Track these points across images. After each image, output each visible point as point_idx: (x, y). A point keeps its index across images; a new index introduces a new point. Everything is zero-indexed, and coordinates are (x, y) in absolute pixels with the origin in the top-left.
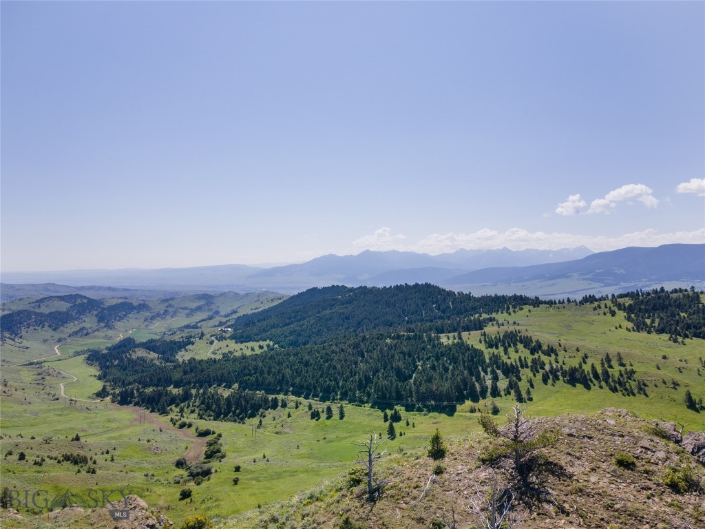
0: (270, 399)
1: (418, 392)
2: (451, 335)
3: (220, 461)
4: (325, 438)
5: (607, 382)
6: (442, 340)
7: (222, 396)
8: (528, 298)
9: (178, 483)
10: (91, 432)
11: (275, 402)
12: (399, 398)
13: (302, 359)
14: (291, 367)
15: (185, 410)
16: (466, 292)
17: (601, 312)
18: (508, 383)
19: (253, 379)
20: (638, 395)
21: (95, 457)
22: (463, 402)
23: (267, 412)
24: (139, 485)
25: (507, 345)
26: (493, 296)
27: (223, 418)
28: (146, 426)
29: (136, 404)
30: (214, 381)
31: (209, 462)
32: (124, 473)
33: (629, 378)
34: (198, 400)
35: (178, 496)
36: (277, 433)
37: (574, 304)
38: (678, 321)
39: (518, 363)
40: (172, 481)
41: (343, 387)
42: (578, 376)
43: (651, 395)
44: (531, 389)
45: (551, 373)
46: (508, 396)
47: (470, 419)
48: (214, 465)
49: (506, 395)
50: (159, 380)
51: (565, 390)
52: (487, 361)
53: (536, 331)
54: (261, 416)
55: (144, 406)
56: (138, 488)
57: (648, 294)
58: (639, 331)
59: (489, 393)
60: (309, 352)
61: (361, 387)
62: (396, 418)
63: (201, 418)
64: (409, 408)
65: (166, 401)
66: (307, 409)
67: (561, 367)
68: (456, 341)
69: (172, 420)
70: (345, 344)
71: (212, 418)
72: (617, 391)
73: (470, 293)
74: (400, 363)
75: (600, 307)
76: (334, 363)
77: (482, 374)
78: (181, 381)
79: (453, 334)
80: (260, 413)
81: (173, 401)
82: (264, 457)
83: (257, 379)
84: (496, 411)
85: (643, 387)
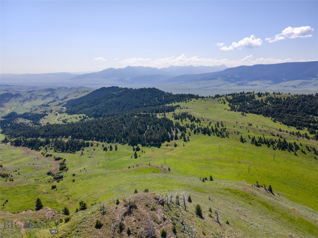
0: (86, 142)
1: (146, 139)
2: (161, 114)
3: (66, 172)
4: (109, 159)
5: (216, 133)
6: (157, 116)
7: (64, 142)
8: (194, 95)
9: (50, 182)
10: (5, 161)
11: (88, 143)
12: (139, 141)
13: (99, 125)
14: (94, 129)
15: (48, 148)
16: (170, 92)
17: (220, 102)
18: (181, 134)
19: (77, 134)
20: (226, 137)
21: (11, 174)
22: (164, 142)
23: (85, 148)
24: (33, 184)
25: (182, 118)
26: (180, 94)
27: (66, 152)
28: (31, 156)
29: (23, 146)
30: (60, 135)
31: (62, 172)
32: (26, 180)
33: (224, 131)
34: (53, 143)
35: (51, 187)
36: (89, 157)
37: (211, 98)
38: (245, 106)
39: (186, 126)
40: (47, 181)
41: (117, 137)
42: (207, 130)
43: (230, 137)
44: (189, 136)
45: (197, 130)
46: (181, 139)
47: (166, 149)
48: (64, 174)
49: (180, 139)
50: (33, 135)
51: (201, 136)
52: (174, 125)
53: (195, 112)
54: (82, 150)
55: (27, 147)
56: (33, 185)
57: (238, 94)
58: (232, 111)
59: (174, 138)
60: (102, 122)
61: (124, 137)
62: (138, 149)
63: (56, 152)
64: (143, 145)
65: (38, 145)
66: (102, 147)
67: (201, 127)
68: (163, 117)
69: (42, 153)
70: (117, 118)
71: (60, 151)
72: (219, 136)
73: (171, 93)
74: (140, 127)
75: (220, 100)
76: (113, 127)
77: (172, 130)
78: (44, 135)
80: (82, 149)
81: (42, 144)
82: (85, 169)
83: (79, 134)
84: (176, 146)
85: (228, 134)
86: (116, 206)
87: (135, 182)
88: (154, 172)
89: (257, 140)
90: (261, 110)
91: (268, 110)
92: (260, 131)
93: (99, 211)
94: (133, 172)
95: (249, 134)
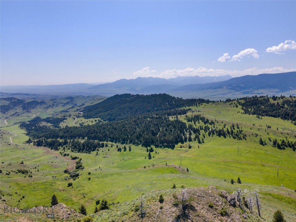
0: (101, 143)
1: (160, 140)
2: (173, 116)
3: (82, 170)
4: (123, 159)
5: (232, 135)
6: (170, 119)
7: (81, 142)
8: (205, 100)
9: (66, 179)
10: (27, 159)
11: (103, 144)
12: (153, 142)
13: (113, 127)
14: (109, 130)
15: (66, 148)
16: (180, 97)
17: (232, 106)
18: (195, 136)
19: (93, 135)
20: (243, 140)
21: (31, 171)
22: (178, 144)
23: (100, 149)
25: (195, 120)
26: (191, 99)
27: (82, 151)
28: (50, 155)
29: (44, 146)
30: (77, 136)
31: (78, 171)
32: (44, 176)
33: (240, 133)
34: (71, 144)
35: (67, 185)
36: (104, 157)
37: (222, 102)
38: (260, 109)
39: (199, 128)
40: (64, 179)
41: (130, 138)
42: (222, 132)
43: (248, 140)
44: (204, 138)
45: (212, 132)
46: (195, 141)
47: (180, 150)
48: (80, 172)
49: (194, 141)
50: (53, 136)
51: (217, 138)
52: (187, 127)
53: (207, 114)
54: (97, 150)
55: (48, 147)
56: (50, 182)
57: (251, 98)
58: (246, 114)
59: (188, 140)
60: (116, 124)
61: (138, 138)
62: (152, 150)
63: (73, 152)
64: (157, 146)
65: (57, 145)
66: (116, 147)
67: (216, 129)
68: (175, 119)
69: (60, 153)
70: (131, 120)
71: (77, 151)
72: (236, 138)
73: (182, 98)
74: (153, 129)
75: (232, 104)
76: (127, 129)
77: (185, 132)
78: (63, 136)
79: (174, 116)
80: (97, 149)
81: (60, 144)
82: (100, 168)
83: (95, 135)
84: (190, 147)
85: (245, 136)
89: (280, 143)
90: (279, 113)
91: (287, 113)
92: (282, 133)
94: (150, 171)
95: (270, 137)
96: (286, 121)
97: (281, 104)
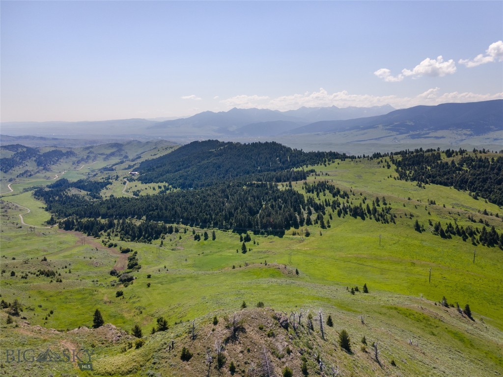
0: (167, 227)
1: (261, 222)
2: (285, 184)
3: (138, 271)
4: (203, 253)
5: (374, 215)
6: (279, 187)
7: (135, 225)
8: (339, 154)
9: (113, 285)
10: (51, 252)
11: (171, 228)
12: (250, 226)
13: (188, 200)
14: (181, 206)
15: (111, 234)
16: (299, 149)
17: (382, 165)
18: (317, 216)
19: (155, 213)
20: (390, 223)
21: (59, 271)
22: (289, 229)
23: (166, 236)
24: (90, 288)
25: (319, 191)
26: (316, 152)
27: (137, 240)
28: (87, 246)
29: (76, 230)
30: (129, 214)
31: (131, 272)
32: (79, 281)
33: (387, 212)
34: (119, 227)
35: (115, 294)
36: (173, 250)
37: (367, 158)
38: (424, 173)
39: (324, 203)
40: (110, 285)
41: (215, 219)
42: (359, 211)
43: (397, 223)
44: (330, 220)
45: (343, 210)
46: (316, 224)
47: (292, 239)
48: (134, 274)
49: (315, 224)
50: (91, 213)
51: (350, 221)
52: (306, 202)
53: (339, 180)
54: (162, 238)
55: (82, 231)
57: (412, 153)
58: (401, 180)
59: (305, 223)
60: (193, 195)
61: (226, 219)
62: (248, 239)
63: (122, 240)
64: (256, 233)
65: (98, 228)
66: (192, 233)
68: (287, 188)
69: (103, 241)
70: (216, 189)
71: (130, 240)
72: (379, 221)
73: (302, 150)
74: (252, 204)
75: (382, 162)
76: (209, 203)
77: (302, 210)
78: (107, 214)
79: (286, 183)
80: (161, 236)
81: (102, 228)
82: (165, 267)
83: (158, 213)
84: (308, 235)
85: (394, 218)
86: (213, 326)
87: (243, 291)
88: (273, 276)
89: (445, 228)
90: (452, 178)
91: (464, 179)
92: (450, 213)
93: (186, 333)
94: (240, 274)
95: (431, 218)
96: (462, 191)
97: (458, 164)
